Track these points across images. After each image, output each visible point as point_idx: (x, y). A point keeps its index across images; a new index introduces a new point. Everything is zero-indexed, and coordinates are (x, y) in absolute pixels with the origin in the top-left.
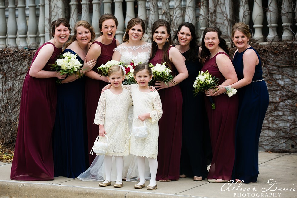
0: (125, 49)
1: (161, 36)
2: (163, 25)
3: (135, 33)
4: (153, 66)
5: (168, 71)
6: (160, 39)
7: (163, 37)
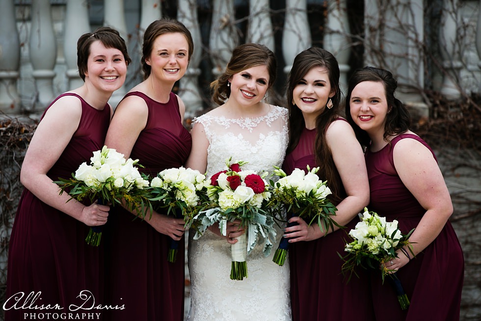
0: (223, 124)
1: (313, 92)
2: (320, 65)
3: (249, 86)
4: (284, 174)
5: (324, 191)
6: (309, 100)
7: (317, 96)
